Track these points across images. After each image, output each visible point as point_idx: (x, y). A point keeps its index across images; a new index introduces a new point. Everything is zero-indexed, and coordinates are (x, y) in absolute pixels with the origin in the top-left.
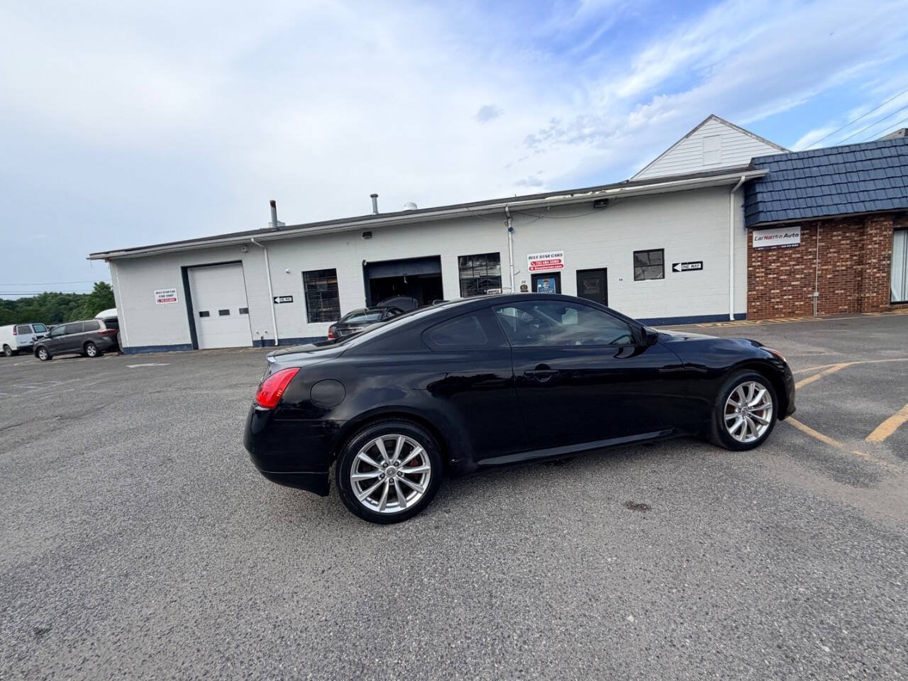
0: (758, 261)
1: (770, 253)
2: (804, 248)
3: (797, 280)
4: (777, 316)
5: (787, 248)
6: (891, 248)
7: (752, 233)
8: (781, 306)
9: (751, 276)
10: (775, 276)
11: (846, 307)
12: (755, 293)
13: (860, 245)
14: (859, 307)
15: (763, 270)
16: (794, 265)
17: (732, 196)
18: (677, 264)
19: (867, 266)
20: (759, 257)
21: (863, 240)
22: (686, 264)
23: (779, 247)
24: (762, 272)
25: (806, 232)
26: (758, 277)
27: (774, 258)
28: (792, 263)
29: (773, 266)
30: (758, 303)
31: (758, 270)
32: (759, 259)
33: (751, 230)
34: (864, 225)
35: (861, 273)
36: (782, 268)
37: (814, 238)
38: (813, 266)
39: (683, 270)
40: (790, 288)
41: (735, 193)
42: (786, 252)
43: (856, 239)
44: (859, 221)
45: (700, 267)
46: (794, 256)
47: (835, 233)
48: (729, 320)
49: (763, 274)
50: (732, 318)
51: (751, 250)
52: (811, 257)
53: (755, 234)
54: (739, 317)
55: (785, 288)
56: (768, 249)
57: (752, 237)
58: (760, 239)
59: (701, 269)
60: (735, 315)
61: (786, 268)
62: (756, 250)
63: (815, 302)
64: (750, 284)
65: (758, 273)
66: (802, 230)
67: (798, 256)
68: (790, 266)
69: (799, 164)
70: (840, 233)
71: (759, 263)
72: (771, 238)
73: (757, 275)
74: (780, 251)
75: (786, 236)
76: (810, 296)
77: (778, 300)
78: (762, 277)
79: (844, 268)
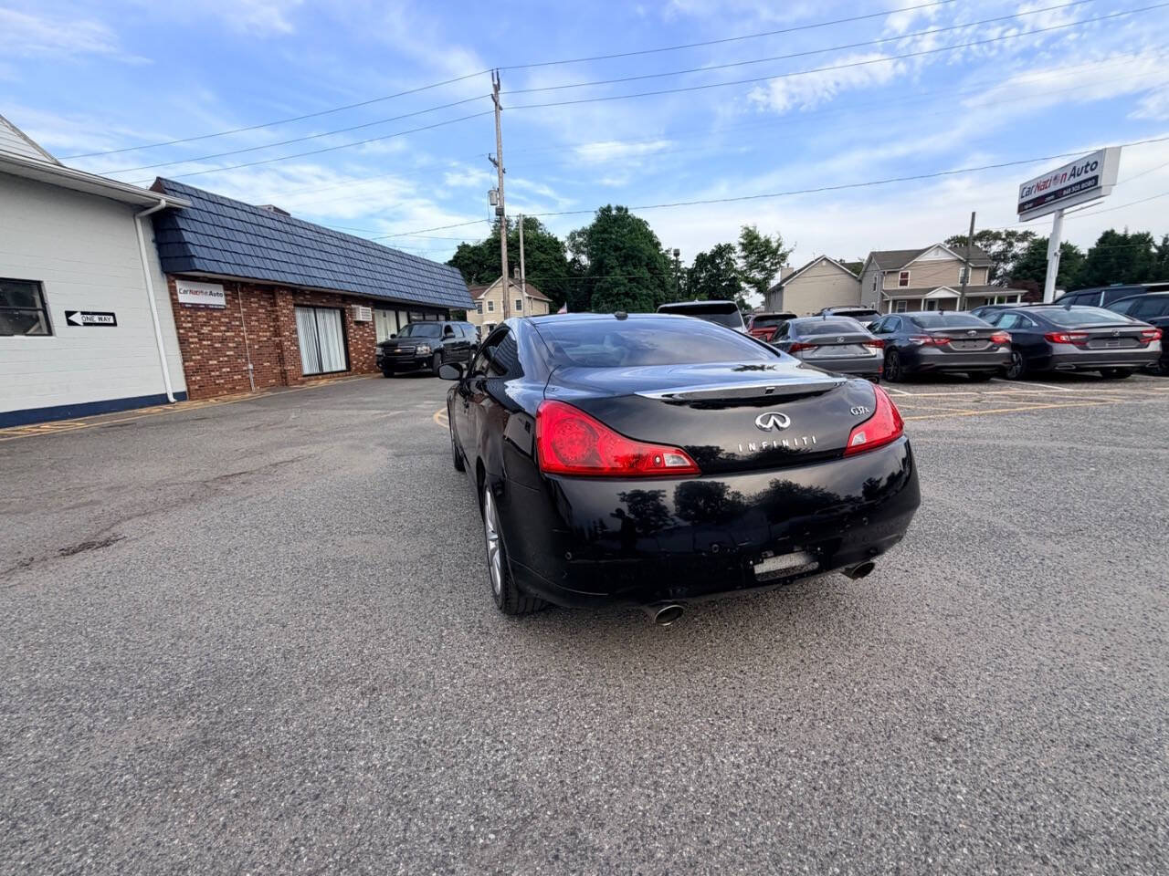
0: (189, 322)
1: (199, 313)
2: (230, 312)
3: (230, 349)
4: (220, 393)
5: (214, 309)
6: (294, 322)
7: (173, 281)
8: (222, 381)
9: (183, 341)
10: (209, 343)
11: (274, 381)
12: (192, 364)
13: (274, 316)
14: (284, 380)
15: (196, 334)
16: (225, 331)
17: (138, 222)
18: (75, 312)
19: (283, 339)
20: (188, 316)
21: (277, 311)
22: (88, 313)
23: (207, 307)
24: (195, 337)
25: (229, 292)
26: (193, 343)
27: (204, 319)
28: (223, 328)
29: (205, 330)
30: (198, 378)
31: (190, 334)
32: (189, 319)
33: (172, 278)
34: (274, 296)
35: (279, 346)
36: (214, 334)
37: (237, 301)
38: (242, 334)
39: (86, 324)
40: (226, 359)
41: (141, 218)
42: (215, 314)
43: (269, 309)
44: (269, 290)
45: (112, 321)
46: (223, 320)
47: (252, 299)
48: (168, 402)
49: (196, 340)
50: (172, 399)
51: (177, 307)
52: (237, 323)
53: (179, 285)
54: (180, 397)
55: (221, 359)
56: (196, 307)
57: (175, 287)
58: (185, 292)
59: (115, 324)
60: (175, 395)
61: (218, 334)
62: (183, 306)
63: (251, 376)
64: (183, 352)
65: (191, 337)
66: (225, 289)
67: (227, 320)
68: (221, 331)
69: (212, 208)
70: (256, 300)
71: (190, 325)
72: (196, 293)
73: (191, 340)
74: (209, 312)
75: (211, 294)
76: (245, 368)
77: (218, 373)
78: (196, 343)
79: (265, 339)
